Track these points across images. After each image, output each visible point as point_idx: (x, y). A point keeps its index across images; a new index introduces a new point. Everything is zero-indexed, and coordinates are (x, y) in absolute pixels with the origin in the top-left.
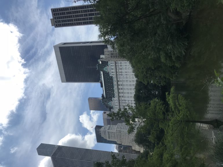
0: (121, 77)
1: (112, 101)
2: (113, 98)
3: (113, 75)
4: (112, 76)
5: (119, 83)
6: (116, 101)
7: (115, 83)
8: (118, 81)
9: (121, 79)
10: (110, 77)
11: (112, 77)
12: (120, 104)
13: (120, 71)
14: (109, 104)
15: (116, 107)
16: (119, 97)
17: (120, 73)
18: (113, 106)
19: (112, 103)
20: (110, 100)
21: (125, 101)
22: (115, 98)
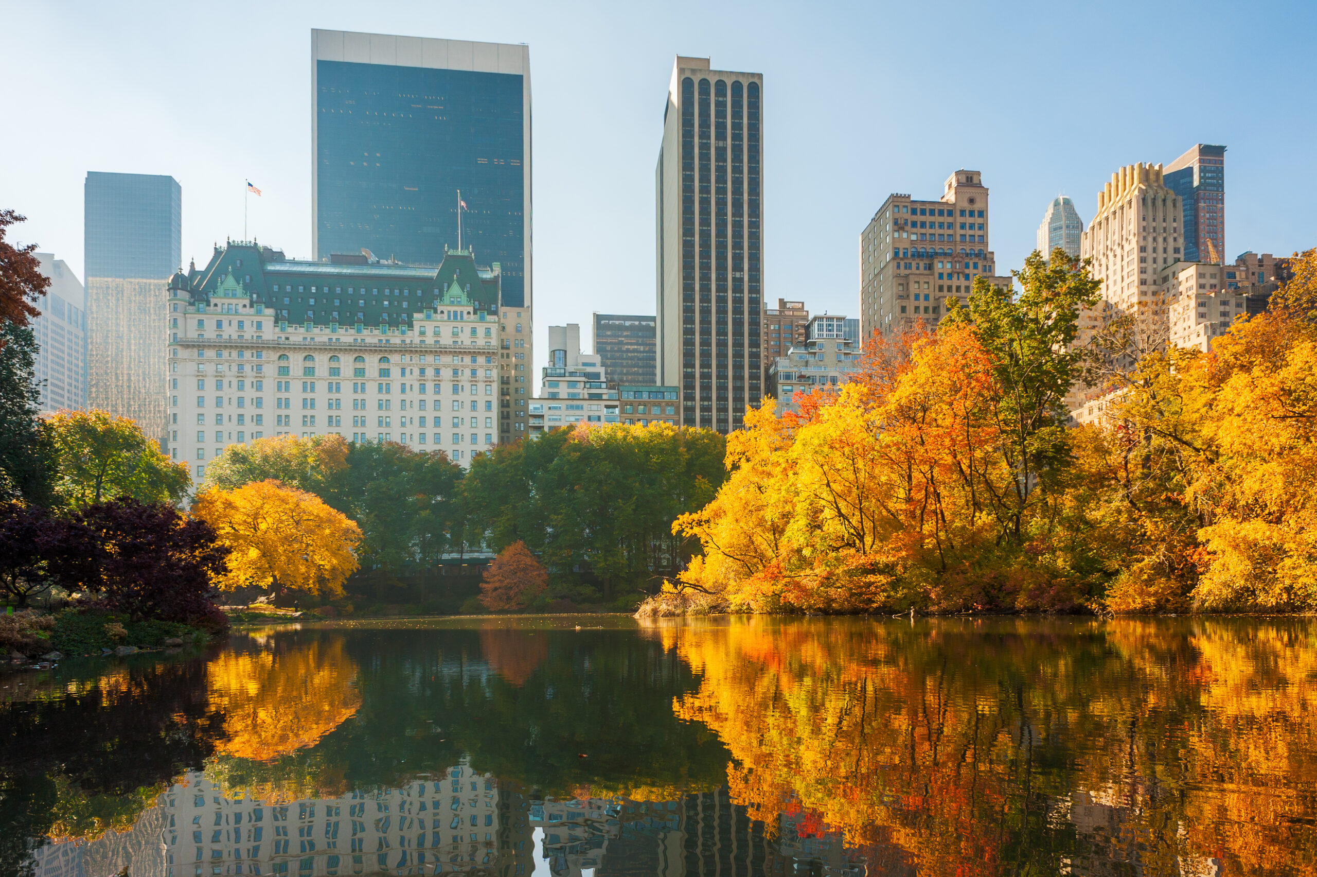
0: (412, 379)
1: (247, 302)
2: (270, 311)
3: (422, 333)
4: (417, 328)
5: (372, 361)
7: (372, 337)
8: (383, 352)
9: (395, 373)
10: (410, 317)
11: (411, 326)
12: (235, 354)
13: (447, 374)
16: (282, 351)
17: (430, 372)
18: (212, 304)
19: (234, 301)
20: (255, 296)
21: (255, 380)
22: (272, 323)
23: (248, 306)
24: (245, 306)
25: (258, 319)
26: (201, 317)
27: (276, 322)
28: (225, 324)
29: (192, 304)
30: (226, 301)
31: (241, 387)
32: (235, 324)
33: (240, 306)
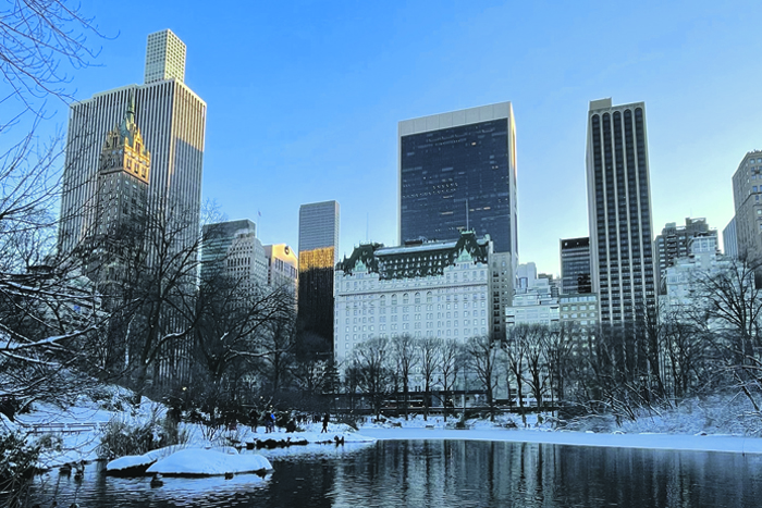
0: (443, 301)
1: (367, 272)
2: (378, 275)
4: (445, 274)
5: (423, 294)
7: (423, 282)
8: (429, 290)
9: (435, 299)
10: (442, 269)
12: (362, 297)
13: (461, 297)
14: (360, 262)
15: (352, 284)
16: (382, 293)
17: (452, 298)
18: (353, 275)
19: (362, 272)
20: (370, 269)
21: (370, 309)
25: (372, 279)
26: (347, 281)
27: (380, 280)
28: (358, 283)
30: (358, 272)
31: (364, 313)
32: (362, 283)
33: (364, 274)
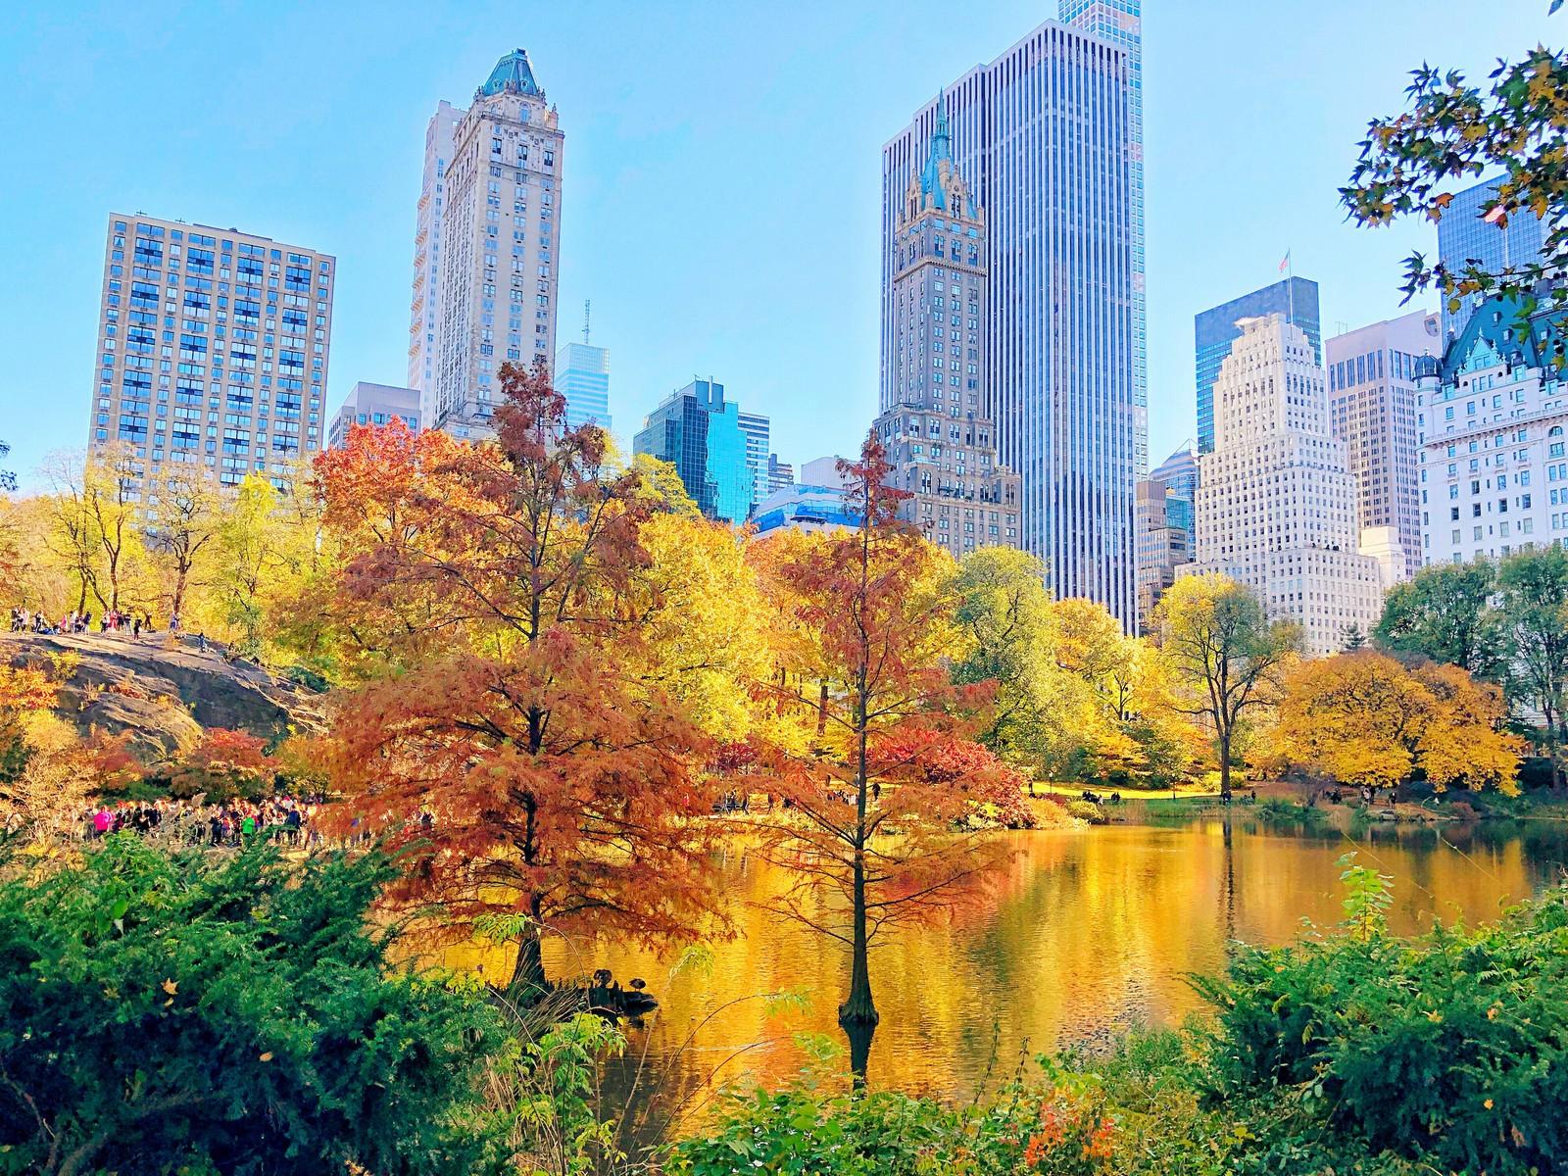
1: (1504, 371)
2: (1536, 372)
6: (1508, 405)
12: (1491, 441)
14: (1481, 346)
15: (1460, 410)
16: (1552, 422)
18: (1461, 384)
19: (1486, 373)
20: (1514, 356)
21: (1518, 472)
22: (1538, 387)
23: (1504, 373)
24: (1501, 374)
25: (1519, 386)
26: (1448, 405)
27: (1542, 384)
28: (1478, 404)
29: (1439, 391)
30: (1476, 375)
31: (1502, 485)
32: (1489, 402)
33: (1496, 375)
